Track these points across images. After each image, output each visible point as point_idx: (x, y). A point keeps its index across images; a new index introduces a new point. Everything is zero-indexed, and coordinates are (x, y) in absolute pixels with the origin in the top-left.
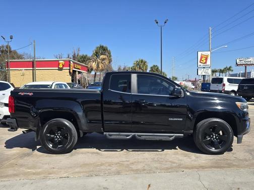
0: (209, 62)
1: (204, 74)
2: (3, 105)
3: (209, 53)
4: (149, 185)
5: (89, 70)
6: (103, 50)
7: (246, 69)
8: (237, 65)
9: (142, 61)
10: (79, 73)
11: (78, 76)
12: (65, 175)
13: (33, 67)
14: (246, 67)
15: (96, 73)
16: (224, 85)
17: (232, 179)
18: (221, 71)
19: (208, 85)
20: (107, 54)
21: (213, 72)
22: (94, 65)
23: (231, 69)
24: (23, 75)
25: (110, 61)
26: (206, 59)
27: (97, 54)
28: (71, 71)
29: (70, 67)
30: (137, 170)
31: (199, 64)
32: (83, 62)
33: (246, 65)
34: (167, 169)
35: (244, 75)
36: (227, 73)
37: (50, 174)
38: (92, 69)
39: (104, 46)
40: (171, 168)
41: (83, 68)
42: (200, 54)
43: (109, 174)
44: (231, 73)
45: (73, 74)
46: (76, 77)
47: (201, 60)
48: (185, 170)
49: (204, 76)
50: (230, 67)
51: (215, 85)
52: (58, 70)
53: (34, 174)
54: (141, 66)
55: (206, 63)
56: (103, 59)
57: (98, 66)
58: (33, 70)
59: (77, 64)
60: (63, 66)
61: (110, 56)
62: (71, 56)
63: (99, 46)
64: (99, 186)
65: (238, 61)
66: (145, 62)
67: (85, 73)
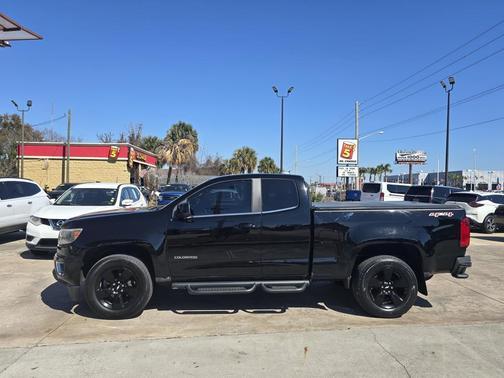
0: (355, 158)
1: (347, 175)
2: (39, 222)
3: (355, 142)
4: (306, 349)
5: (160, 163)
6: (183, 131)
7: (410, 169)
8: (397, 162)
9: (247, 151)
10: (144, 167)
11: (141, 173)
12: (173, 335)
13: (64, 155)
14: (410, 166)
15: (170, 168)
16: (382, 195)
17: (421, 339)
18: (373, 171)
19: (356, 195)
20: (191, 137)
21: (362, 171)
22: (168, 154)
23: (389, 168)
24: (46, 168)
25: (196, 148)
26: (351, 152)
27: (173, 137)
28: (131, 164)
29: (128, 157)
30: (281, 327)
31: (340, 159)
32: (149, 149)
33: (411, 163)
34: (325, 325)
35: (408, 179)
36: (383, 174)
37: (149, 332)
38: (165, 162)
39: (187, 123)
40: (331, 324)
41: (151, 159)
42: (341, 142)
43: (241, 333)
44: (388, 174)
45: (133, 169)
46: (138, 175)
47: (343, 152)
48: (352, 327)
49: (347, 178)
50: (387, 165)
51: (369, 195)
52: (108, 161)
53: (124, 332)
54: (246, 159)
55: (350, 157)
56: (184, 146)
57: (175, 157)
58: (64, 160)
59: (140, 152)
60: (118, 154)
61: (196, 140)
62: (126, 138)
63: (177, 123)
64: (232, 350)
65: (398, 155)
66: (253, 153)
67: (152, 167)
